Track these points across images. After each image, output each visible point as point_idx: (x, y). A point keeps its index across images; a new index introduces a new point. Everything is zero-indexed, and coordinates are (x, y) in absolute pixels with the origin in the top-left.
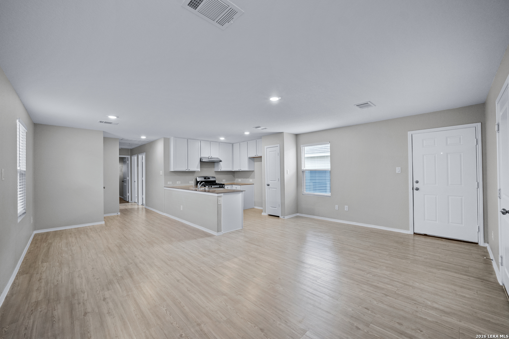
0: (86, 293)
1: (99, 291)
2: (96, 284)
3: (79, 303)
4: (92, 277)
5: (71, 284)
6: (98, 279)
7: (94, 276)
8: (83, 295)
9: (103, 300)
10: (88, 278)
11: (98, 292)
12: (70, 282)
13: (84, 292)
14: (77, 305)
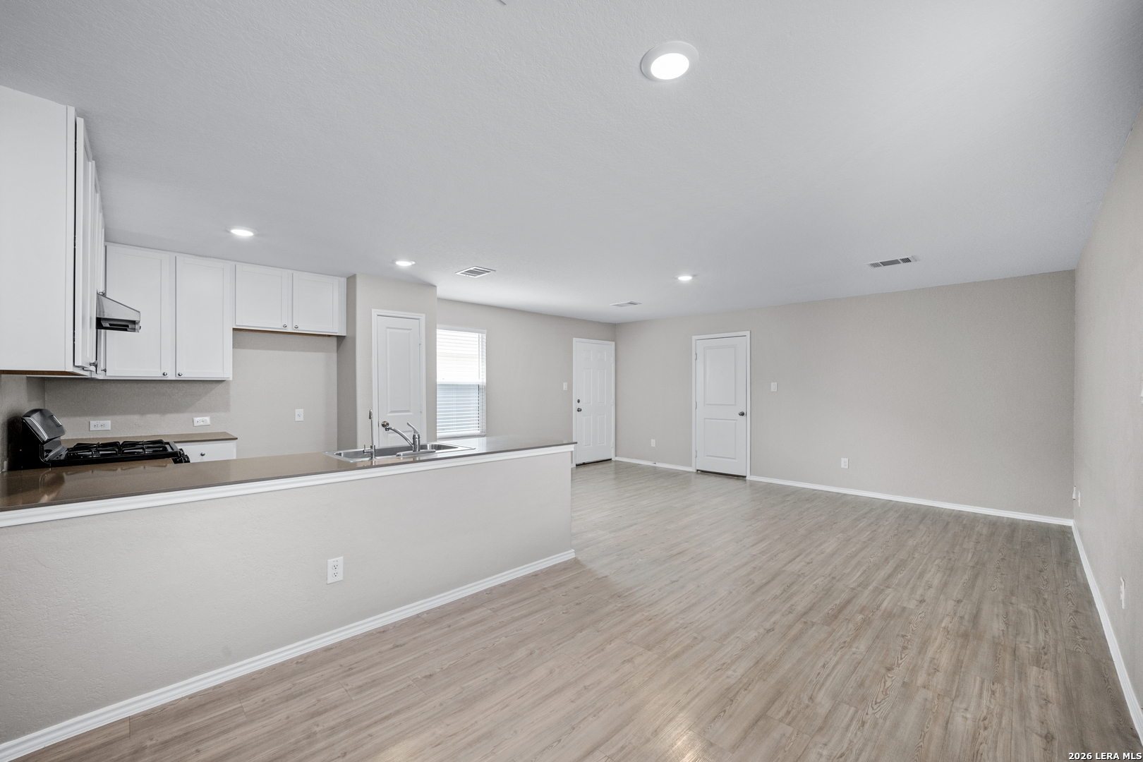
0: (943, 625)
1: (919, 616)
2: (914, 629)
3: (962, 618)
4: (910, 647)
5: (963, 662)
6: (903, 636)
7: (904, 648)
8: (950, 625)
9: (924, 601)
10: (920, 653)
11: (923, 615)
12: (961, 667)
13: (944, 628)
14: (967, 617)
